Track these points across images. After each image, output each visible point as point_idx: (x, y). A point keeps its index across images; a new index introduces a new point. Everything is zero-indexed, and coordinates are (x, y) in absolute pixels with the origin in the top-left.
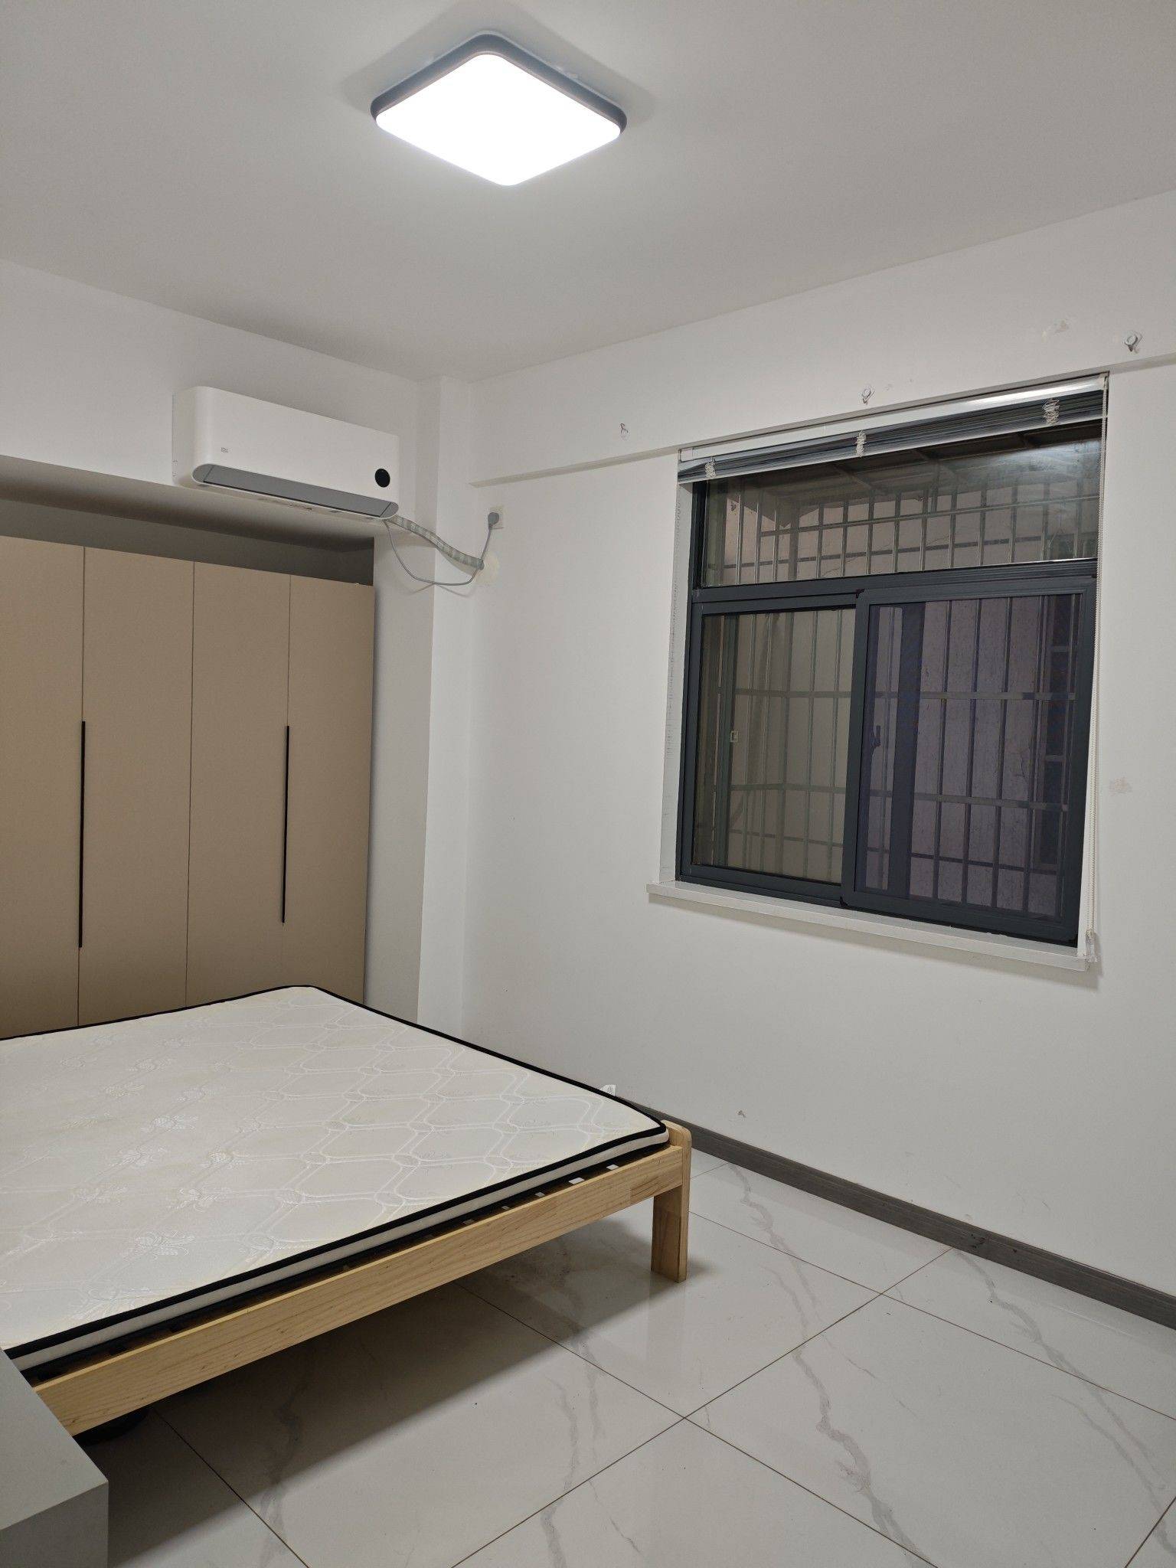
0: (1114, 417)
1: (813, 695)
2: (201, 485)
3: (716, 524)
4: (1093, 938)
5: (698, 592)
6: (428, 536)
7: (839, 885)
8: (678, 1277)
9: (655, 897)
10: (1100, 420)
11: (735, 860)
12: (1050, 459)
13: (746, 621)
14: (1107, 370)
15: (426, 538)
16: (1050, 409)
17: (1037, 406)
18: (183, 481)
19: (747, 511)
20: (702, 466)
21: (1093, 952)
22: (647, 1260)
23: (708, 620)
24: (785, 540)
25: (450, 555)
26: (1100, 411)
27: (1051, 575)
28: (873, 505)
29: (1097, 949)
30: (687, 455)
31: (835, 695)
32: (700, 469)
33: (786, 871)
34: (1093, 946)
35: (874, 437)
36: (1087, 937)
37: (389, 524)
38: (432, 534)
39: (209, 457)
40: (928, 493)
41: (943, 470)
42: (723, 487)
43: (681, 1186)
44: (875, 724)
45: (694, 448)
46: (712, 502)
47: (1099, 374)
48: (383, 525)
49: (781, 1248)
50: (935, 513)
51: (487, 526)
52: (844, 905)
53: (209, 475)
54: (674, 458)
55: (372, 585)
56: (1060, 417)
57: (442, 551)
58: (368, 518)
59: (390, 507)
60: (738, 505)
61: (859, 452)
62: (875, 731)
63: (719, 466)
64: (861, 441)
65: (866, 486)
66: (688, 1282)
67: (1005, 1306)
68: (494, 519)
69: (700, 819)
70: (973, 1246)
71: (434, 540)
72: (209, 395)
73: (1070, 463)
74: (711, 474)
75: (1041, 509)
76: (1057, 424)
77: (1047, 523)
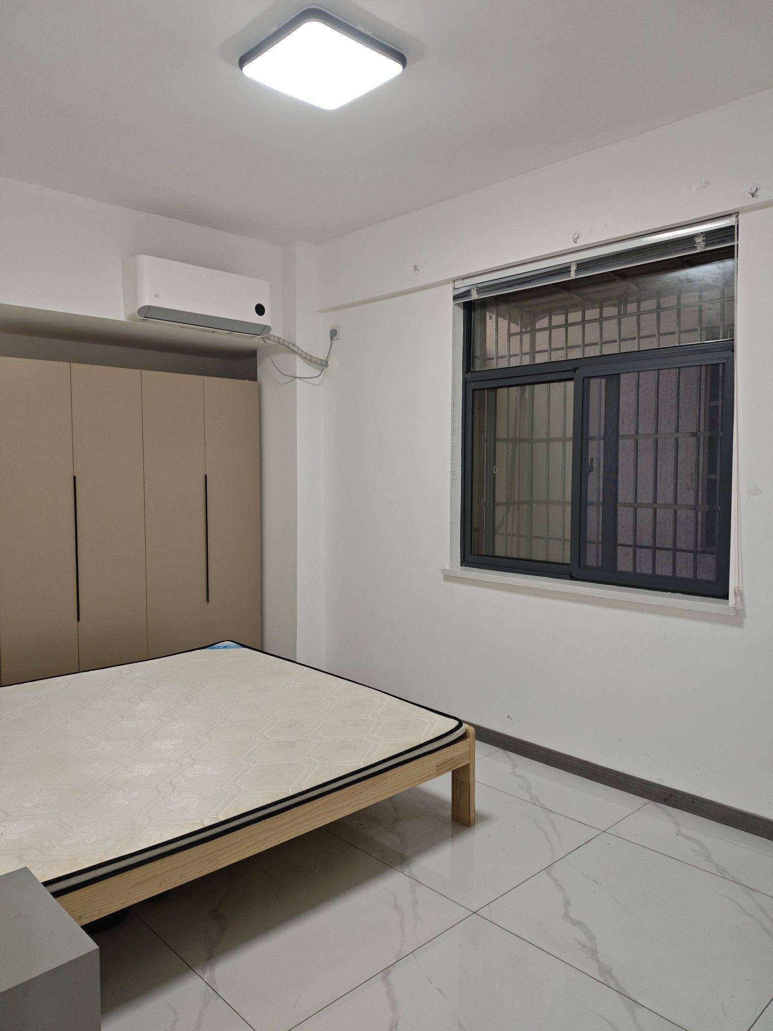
0: (742, 243)
1: (548, 440)
2: (143, 320)
3: (479, 329)
4: (739, 593)
5: (469, 374)
6: (291, 346)
7: (569, 565)
8: (469, 823)
9: (448, 577)
10: (733, 246)
11: (500, 551)
12: (700, 274)
13: (502, 392)
14: (737, 211)
15: (290, 348)
16: (699, 240)
17: (690, 239)
18: (132, 318)
19: (500, 319)
20: (469, 291)
21: (739, 602)
22: (449, 813)
23: (477, 393)
24: (527, 338)
25: (306, 358)
26: (733, 240)
27: (705, 351)
28: (585, 312)
29: (742, 600)
30: (459, 284)
31: (563, 440)
32: (467, 293)
33: (535, 558)
34: (739, 598)
35: (582, 265)
36: (735, 592)
37: (265, 340)
38: (294, 345)
39: (147, 300)
40: (621, 301)
41: (629, 286)
42: (484, 304)
43: (469, 764)
44: (590, 457)
45: (463, 279)
46: (476, 315)
47: (732, 214)
48: (262, 341)
49: (537, 803)
50: (626, 314)
51: (329, 338)
52: (572, 578)
53: (148, 312)
54: (450, 286)
55: (256, 381)
56: (706, 245)
57: (301, 356)
58: (252, 337)
59: (265, 329)
60: (494, 316)
61: (573, 276)
62: (589, 461)
63: (480, 290)
64: (573, 268)
65: (579, 299)
66: (476, 826)
67: (686, 837)
68: (334, 334)
69: (475, 526)
70: (665, 800)
71: (295, 349)
72: (145, 261)
73: (713, 276)
74: (475, 296)
75: (697, 308)
76: (704, 250)
77: (701, 318)
